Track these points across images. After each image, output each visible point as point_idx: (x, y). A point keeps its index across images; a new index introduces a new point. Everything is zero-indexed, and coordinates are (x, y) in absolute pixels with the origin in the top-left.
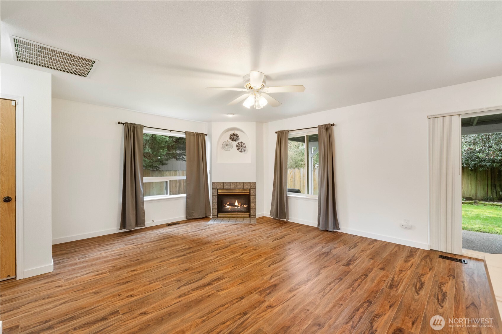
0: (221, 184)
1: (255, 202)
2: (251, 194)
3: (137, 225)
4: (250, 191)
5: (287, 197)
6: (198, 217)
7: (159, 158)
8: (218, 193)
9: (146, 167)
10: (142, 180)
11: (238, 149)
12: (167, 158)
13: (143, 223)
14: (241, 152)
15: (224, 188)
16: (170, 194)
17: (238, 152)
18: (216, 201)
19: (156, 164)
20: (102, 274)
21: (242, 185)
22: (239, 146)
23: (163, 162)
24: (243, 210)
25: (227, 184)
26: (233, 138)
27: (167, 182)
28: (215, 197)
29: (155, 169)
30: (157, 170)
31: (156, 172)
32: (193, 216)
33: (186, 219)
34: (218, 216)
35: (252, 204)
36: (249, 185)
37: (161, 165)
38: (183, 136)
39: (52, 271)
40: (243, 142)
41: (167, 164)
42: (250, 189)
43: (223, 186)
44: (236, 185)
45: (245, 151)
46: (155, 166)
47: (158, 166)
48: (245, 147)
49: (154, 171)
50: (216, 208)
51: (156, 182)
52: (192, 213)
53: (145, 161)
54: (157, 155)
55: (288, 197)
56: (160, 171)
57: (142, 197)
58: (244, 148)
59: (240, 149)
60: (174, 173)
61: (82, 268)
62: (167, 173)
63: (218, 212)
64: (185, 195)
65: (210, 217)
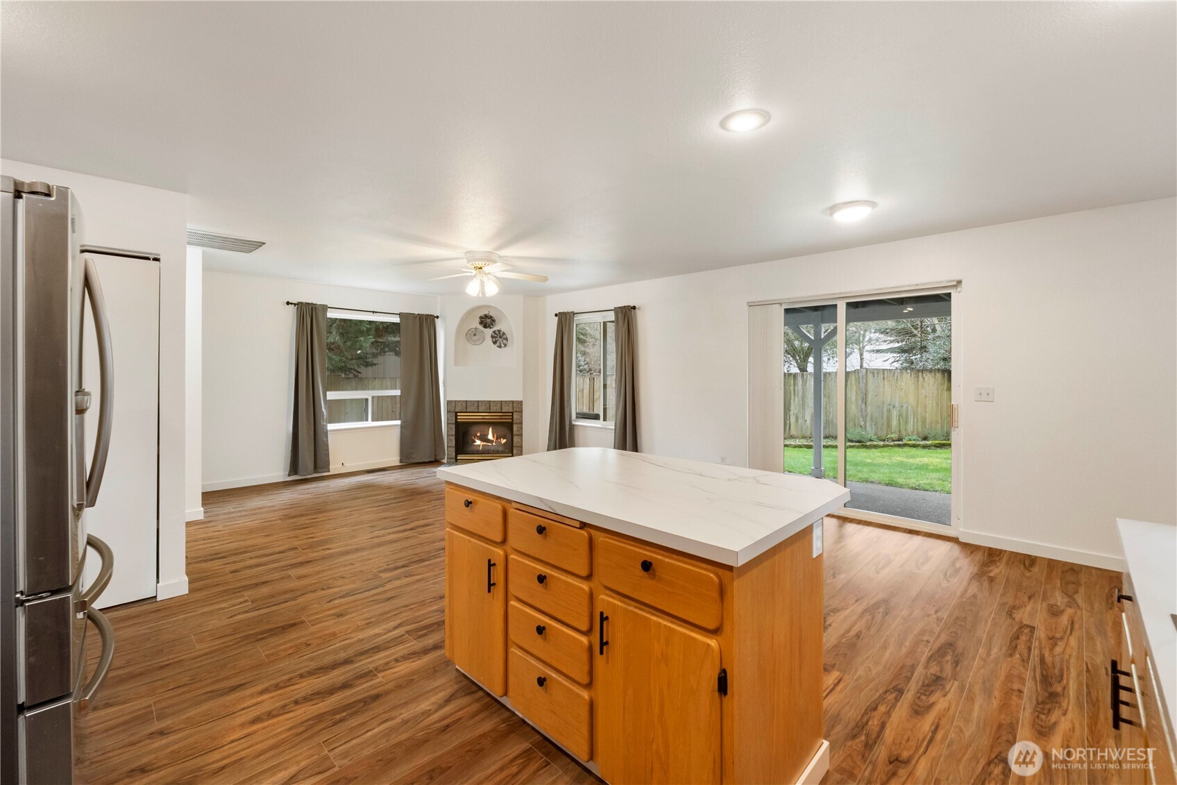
0: (462, 404)
1: (522, 435)
2: (514, 422)
3: (316, 469)
4: (512, 416)
5: (572, 427)
6: (421, 461)
7: (359, 352)
8: (456, 419)
9: (332, 371)
10: (325, 396)
11: (495, 343)
12: (375, 351)
13: (326, 466)
14: (500, 347)
15: (468, 410)
16: (372, 421)
17: (495, 347)
18: (454, 433)
19: (353, 364)
20: (270, 521)
21: (499, 405)
22: (496, 337)
23: (368, 360)
24: (501, 449)
25: (472, 403)
26: (486, 323)
27: (367, 400)
28: (451, 426)
29: (351, 376)
30: (355, 376)
31: (354, 381)
32: (413, 458)
33: (401, 462)
34: (456, 460)
35: (515, 439)
36: (511, 405)
37: (363, 367)
38: (396, 320)
39: (203, 518)
40: (503, 330)
41: (375, 365)
42: (512, 413)
43: (466, 407)
44: (488, 405)
45: (505, 345)
46: (352, 369)
47: (356, 368)
48: (506, 339)
49: (349, 378)
50: (454, 445)
51: (352, 400)
52: (411, 452)
53: (330, 359)
54: (353, 348)
55: (574, 425)
56: (361, 379)
57: (325, 424)
58: (504, 341)
59: (498, 343)
60: (389, 384)
61: (241, 516)
62: (376, 383)
63: (457, 453)
64: (399, 422)
65: (443, 461)
